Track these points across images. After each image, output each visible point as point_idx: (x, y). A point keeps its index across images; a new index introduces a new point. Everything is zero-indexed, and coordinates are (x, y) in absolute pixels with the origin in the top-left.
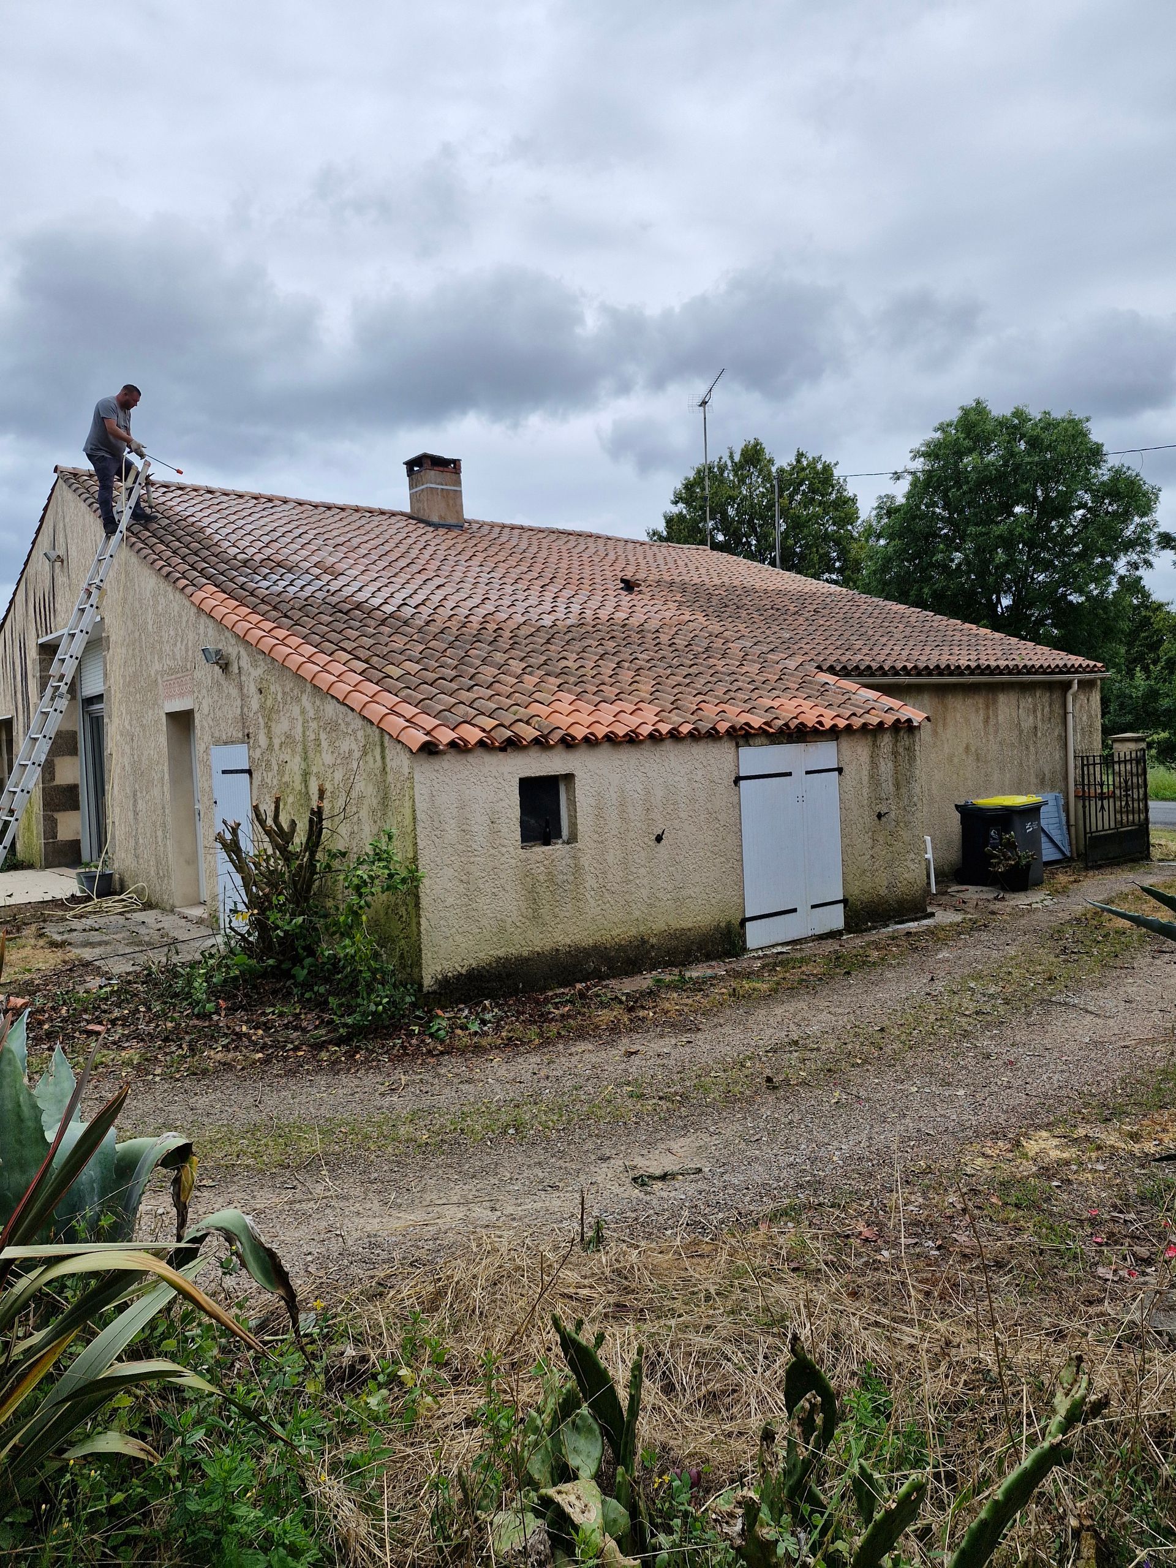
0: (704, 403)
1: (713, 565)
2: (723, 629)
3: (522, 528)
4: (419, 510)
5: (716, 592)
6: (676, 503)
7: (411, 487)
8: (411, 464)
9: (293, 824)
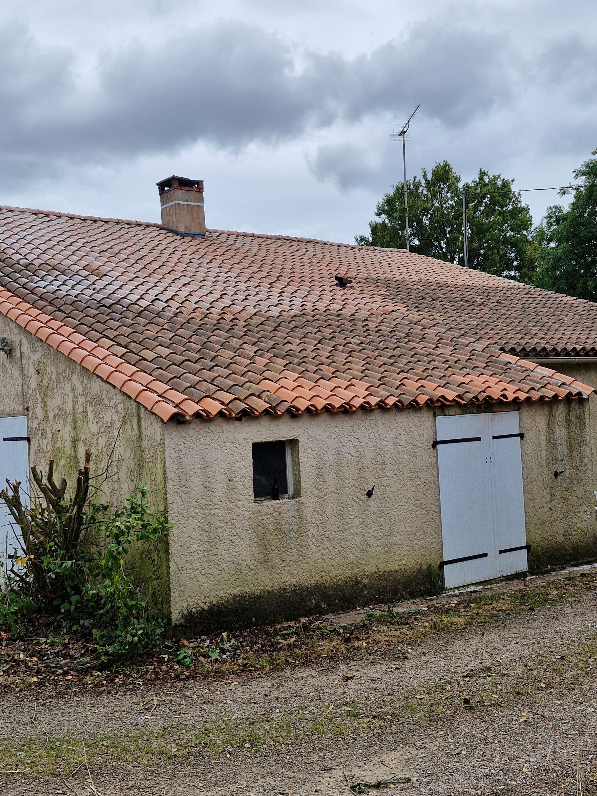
0: (403, 133)
1: (412, 265)
2: (421, 317)
3: (253, 236)
4: (168, 222)
5: (415, 287)
6: (379, 215)
7: (162, 203)
8: (162, 185)
9: (64, 482)
